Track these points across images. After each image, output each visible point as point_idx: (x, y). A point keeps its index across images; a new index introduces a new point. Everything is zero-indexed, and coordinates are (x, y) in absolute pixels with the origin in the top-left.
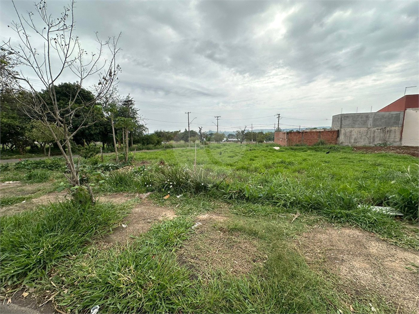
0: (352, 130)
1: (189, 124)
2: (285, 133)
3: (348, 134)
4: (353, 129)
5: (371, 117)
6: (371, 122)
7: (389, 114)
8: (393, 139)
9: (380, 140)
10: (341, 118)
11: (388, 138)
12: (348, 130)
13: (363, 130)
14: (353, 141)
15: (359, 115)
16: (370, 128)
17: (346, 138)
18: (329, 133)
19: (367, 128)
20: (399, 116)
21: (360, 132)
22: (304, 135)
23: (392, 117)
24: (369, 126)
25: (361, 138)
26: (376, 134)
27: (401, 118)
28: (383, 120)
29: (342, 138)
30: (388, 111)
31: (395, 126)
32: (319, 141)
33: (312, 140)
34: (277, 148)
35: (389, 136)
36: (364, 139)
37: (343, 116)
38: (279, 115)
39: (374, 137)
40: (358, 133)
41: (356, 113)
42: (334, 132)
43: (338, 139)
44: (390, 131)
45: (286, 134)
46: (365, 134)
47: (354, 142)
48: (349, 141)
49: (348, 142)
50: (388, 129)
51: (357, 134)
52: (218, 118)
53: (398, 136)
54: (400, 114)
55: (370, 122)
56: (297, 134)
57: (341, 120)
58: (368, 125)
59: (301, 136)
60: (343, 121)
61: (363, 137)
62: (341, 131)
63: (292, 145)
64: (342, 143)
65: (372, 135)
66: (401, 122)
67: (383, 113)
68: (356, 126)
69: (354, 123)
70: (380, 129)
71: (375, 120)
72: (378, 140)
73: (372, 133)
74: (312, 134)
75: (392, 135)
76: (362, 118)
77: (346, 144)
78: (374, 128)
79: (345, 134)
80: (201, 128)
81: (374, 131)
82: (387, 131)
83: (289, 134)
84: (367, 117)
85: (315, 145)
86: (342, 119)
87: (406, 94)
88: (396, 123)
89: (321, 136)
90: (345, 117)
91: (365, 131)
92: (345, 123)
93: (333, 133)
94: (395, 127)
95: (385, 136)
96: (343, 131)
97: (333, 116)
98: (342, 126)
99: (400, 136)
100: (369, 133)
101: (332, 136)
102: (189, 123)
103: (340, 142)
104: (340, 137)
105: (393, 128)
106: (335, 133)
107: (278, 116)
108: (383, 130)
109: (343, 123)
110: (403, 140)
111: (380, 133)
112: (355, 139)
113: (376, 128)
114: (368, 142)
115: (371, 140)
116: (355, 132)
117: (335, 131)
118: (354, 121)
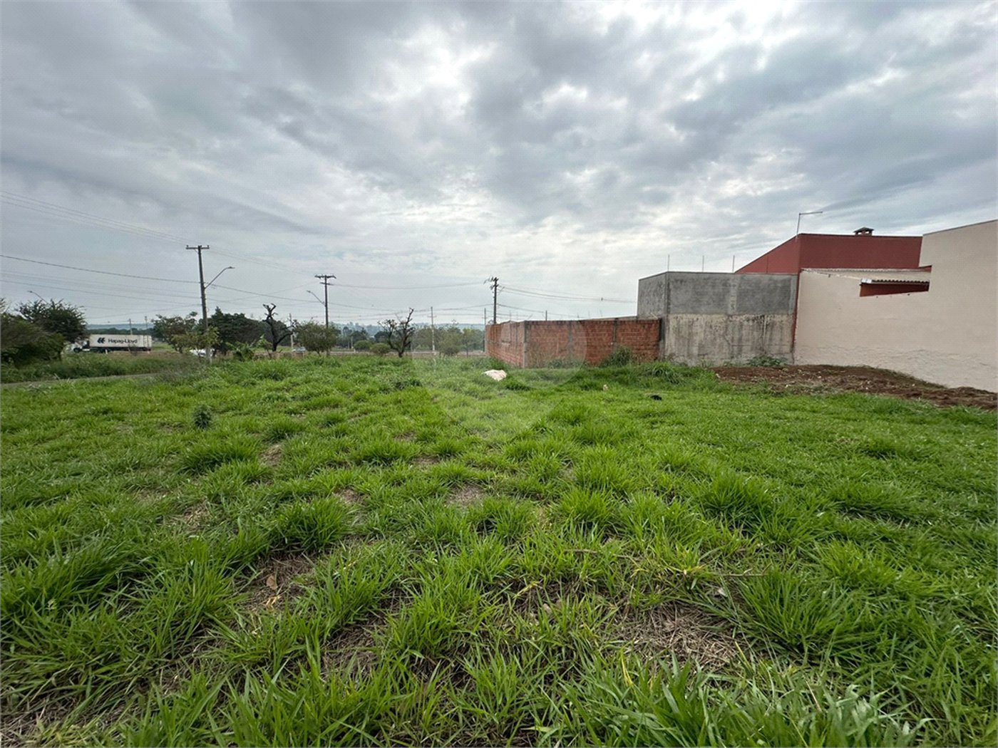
0: (693, 322)
1: (203, 289)
2: (517, 325)
3: (685, 331)
4: (694, 317)
5: (734, 286)
6: (735, 299)
7: (770, 280)
8: (777, 347)
9: (752, 350)
10: (669, 285)
11: (767, 343)
12: (686, 318)
13: (718, 319)
14: (695, 350)
15: (709, 279)
16: (731, 316)
17: (681, 341)
18: (639, 326)
19: (726, 314)
20: (789, 286)
21: (711, 327)
22: (573, 331)
23: (776, 288)
24: (730, 312)
25: (713, 341)
26: (744, 332)
27: (792, 292)
28: (757, 296)
29: (670, 341)
30: (767, 273)
31: (781, 311)
32: (616, 352)
33: (595, 347)
34: (498, 375)
35: (771, 339)
36: (721, 346)
37: (672, 280)
38: (496, 280)
39: (740, 340)
40: (708, 329)
41: (700, 270)
42: (650, 323)
43: (661, 346)
44: (771, 326)
45: (522, 329)
46: (722, 332)
47: (699, 355)
48: (688, 350)
49: (686, 354)
50: (767, 319)
51: (705, 331)
52: (328, 280)
53: (788, 339)
54: (790, 280)
55: (732, 299)
56: (553, 328)
57: (669, 290)
58: (727, 307)
59: (566, 334)
60: (672, 293)
61: (718, 341)
62: (668, 321)
63: (542, 365)
64: (671, 356)
65: (736, 337)
66: (792, 302)
67: (757, 276)
68: (703, 309)
69: (698, 301)
70: (753, 320)
71: (742, 295)
72: (749, 348)
73: (736, 329)
74: (596, 328)
75: (777, 337)
76: (713, 287)
77: (681, 360)
78: (739, 315)
79: (678, 331)
80: (271, 307)
81: (741, 325)
82: (767, 325)
83: (533, 327)
84: (725, 285)
85: (608, 363)
86: (671, 286)
87: (800, 232)
88: (783, 306)
89: (620, 335)
90: (677, 281)
91: (721, 323)
92: (677, 298)
93: (649, 327)
94: (782, 315)
95: (762, 337)
96: (672, 323)
97: (640, 280)
98: (671, 306)
99: (790, 339)
100: (730, 329)
101: (647, 337)
102: (202, 283)
103: (667, 354)
104: (667, 339)
105: (778, 318)
106: (652, 329)
107: (493, 283)
108: (758, 320)
109: (673, 299)
110: (796, 347)
111: (753, 330)
112: (701, 347)
113: (743, 317)
114: (728, 356)
115: (735, 348)
116: (701, 327)
117: (653, 321)
118: (697, 293)
